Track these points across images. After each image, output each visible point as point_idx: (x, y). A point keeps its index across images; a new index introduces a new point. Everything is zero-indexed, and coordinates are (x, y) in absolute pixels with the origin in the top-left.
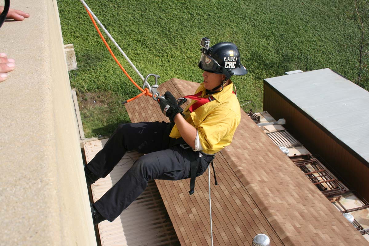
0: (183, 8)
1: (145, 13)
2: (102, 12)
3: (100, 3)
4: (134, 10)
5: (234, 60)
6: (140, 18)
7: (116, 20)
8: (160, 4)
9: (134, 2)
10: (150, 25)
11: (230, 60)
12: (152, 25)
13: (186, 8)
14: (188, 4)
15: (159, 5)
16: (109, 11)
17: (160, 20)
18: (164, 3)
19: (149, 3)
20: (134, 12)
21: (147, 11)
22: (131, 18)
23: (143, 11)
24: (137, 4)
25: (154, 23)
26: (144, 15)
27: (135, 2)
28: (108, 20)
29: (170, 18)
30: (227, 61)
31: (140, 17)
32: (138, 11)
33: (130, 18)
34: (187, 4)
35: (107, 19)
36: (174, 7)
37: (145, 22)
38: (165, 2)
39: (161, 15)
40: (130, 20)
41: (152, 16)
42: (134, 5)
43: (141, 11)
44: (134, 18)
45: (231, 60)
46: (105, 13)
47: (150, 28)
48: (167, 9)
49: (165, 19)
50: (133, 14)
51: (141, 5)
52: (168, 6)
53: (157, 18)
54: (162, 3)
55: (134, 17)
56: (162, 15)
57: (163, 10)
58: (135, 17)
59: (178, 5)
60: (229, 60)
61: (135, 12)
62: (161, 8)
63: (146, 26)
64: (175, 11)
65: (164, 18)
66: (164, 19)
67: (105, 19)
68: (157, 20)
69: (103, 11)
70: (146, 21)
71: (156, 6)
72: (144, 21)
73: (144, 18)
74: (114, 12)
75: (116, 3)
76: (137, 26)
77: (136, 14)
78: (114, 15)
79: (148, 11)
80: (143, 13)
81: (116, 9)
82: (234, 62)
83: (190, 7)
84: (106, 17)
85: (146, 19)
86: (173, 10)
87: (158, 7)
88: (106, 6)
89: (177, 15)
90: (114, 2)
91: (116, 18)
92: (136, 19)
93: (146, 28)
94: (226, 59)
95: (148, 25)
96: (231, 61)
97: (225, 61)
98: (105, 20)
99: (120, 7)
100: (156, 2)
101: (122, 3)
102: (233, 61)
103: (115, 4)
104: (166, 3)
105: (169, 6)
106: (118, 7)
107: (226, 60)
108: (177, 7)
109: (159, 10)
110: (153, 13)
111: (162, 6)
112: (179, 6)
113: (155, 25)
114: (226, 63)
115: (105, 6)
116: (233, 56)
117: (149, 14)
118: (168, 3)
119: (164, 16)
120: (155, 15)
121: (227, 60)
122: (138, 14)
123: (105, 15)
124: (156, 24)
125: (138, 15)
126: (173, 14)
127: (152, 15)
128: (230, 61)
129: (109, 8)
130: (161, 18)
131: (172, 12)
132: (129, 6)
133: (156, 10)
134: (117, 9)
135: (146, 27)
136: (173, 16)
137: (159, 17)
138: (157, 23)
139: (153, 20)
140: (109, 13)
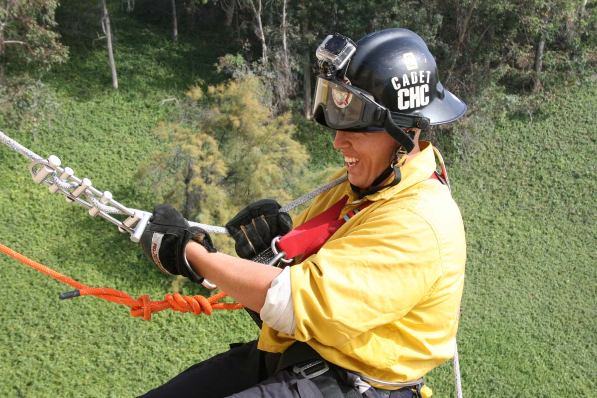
0: (225, 331)
1: (125, 348)
2: (8, 354)
3: (3, 330)
4: (96, 344)
5: (422, 81)
6: (111, 362)
7: (48, 372)
8: (164, 322)
9: (95, 322)
10: (140, 380)
11: (410, 81)
12: (145, 380)
13: (233, 330)
14: (239, 320)
15: (161, 326)
16: (28, 350)
17: (168, 364)
18: (174, 319)
19: (135, 322)
20: (96, 349)
21: (132, 343)
22: (89, 364)
23: (120, 343)
24: (104, 328)
25: (150, 373)
26: (122, 354)
27: (99, 323)
28: (27, 374)
29: (194, 358)
30: (402, 87)
31: (113, 361)
32: (108, 344)
33: (86, 365)
34: (235, 318)
35: (22, 372)
36: (200, 329)
37: (126, 373)
38: (177, 318)
39: (168, 350)
40: (87, 371)
41: (143, 355)
42: (94, 329)
43: (115, 343)
44: (98, 365)
45: (413, 83)
46: (19, 355)
47: (140, 389)
48: (183, 336)
49: (181, 362)
50: (92, 352)
51: (115, 330)
52: (187, 327)
53: (158, 361)
54: (169, 321)
55: (96, 361)
56: (172, 352)
57: (173, 339)
58: (100, 362)
59: (213, 321)
60: (408, 84)
61: (99, 348)
62: (167, 334)
63: (130, 383)
64: (206, 338)
65: (178, 359)
66: (178, 362)
67: (18, 372)
68: (158, 365)
69: (14, 350)
70: (129, 369)
71: (154, 328)
72: (124, 370)
73: (124, 361)
74: (42, 351)
75: (48, 327)
76: (106, 384)
77: (101, 353)
78: (41, 360)
79: (134, 343)
80: (119, 351)
81: (48, 344)
82: (423, 86)
83: (244, 326)
84: (19, 368)
85: (130, 364)
86: (198, 338)
87: (160, 331)
88: (21, 337)
89: (210, 350)
90: (43, 325)
91: (48, 367)
92: (101, 366)
93: (129, 388)
94: (397, 83)
95: (134, 379)
96: (414, 86)
97: (396, 88)
98: (18, 375)
99: (59, 338)
100: (154, 318)
101: (64, 327)
102: (419, 84)
103: (44, 330)
104: (181, 321)
105: (189, 326)
106: (52, 338)
107: (399, 85)
108: (209, 329)
109: (162, 339)
110: (148, 347)
111: (171, 329)
112: (216, 326)
113: (153, 379)
114: (400, 94)
115: (18, 339)
116: (416, 67)
117: (137, 352)
118: (185, 320)
119: (178, 353)
120: (152, 354)
121: (402, 84)
122: (108, 352)
123: (19, 362)
124: (156, 377)
125: (106, 354)
126: (201, 346)
127: (145, 352)
128: (411, 85)
129: (28, 342)
130: (168, 360)
131: (197, 341)
132: (83, 333)
133: (154, 340)
134: (51, 343)
135: (130, 386)
136: (200, 353)
137: (162, 356)
138: (158, 373)
139: (148, 365)
140: (28, 357)
